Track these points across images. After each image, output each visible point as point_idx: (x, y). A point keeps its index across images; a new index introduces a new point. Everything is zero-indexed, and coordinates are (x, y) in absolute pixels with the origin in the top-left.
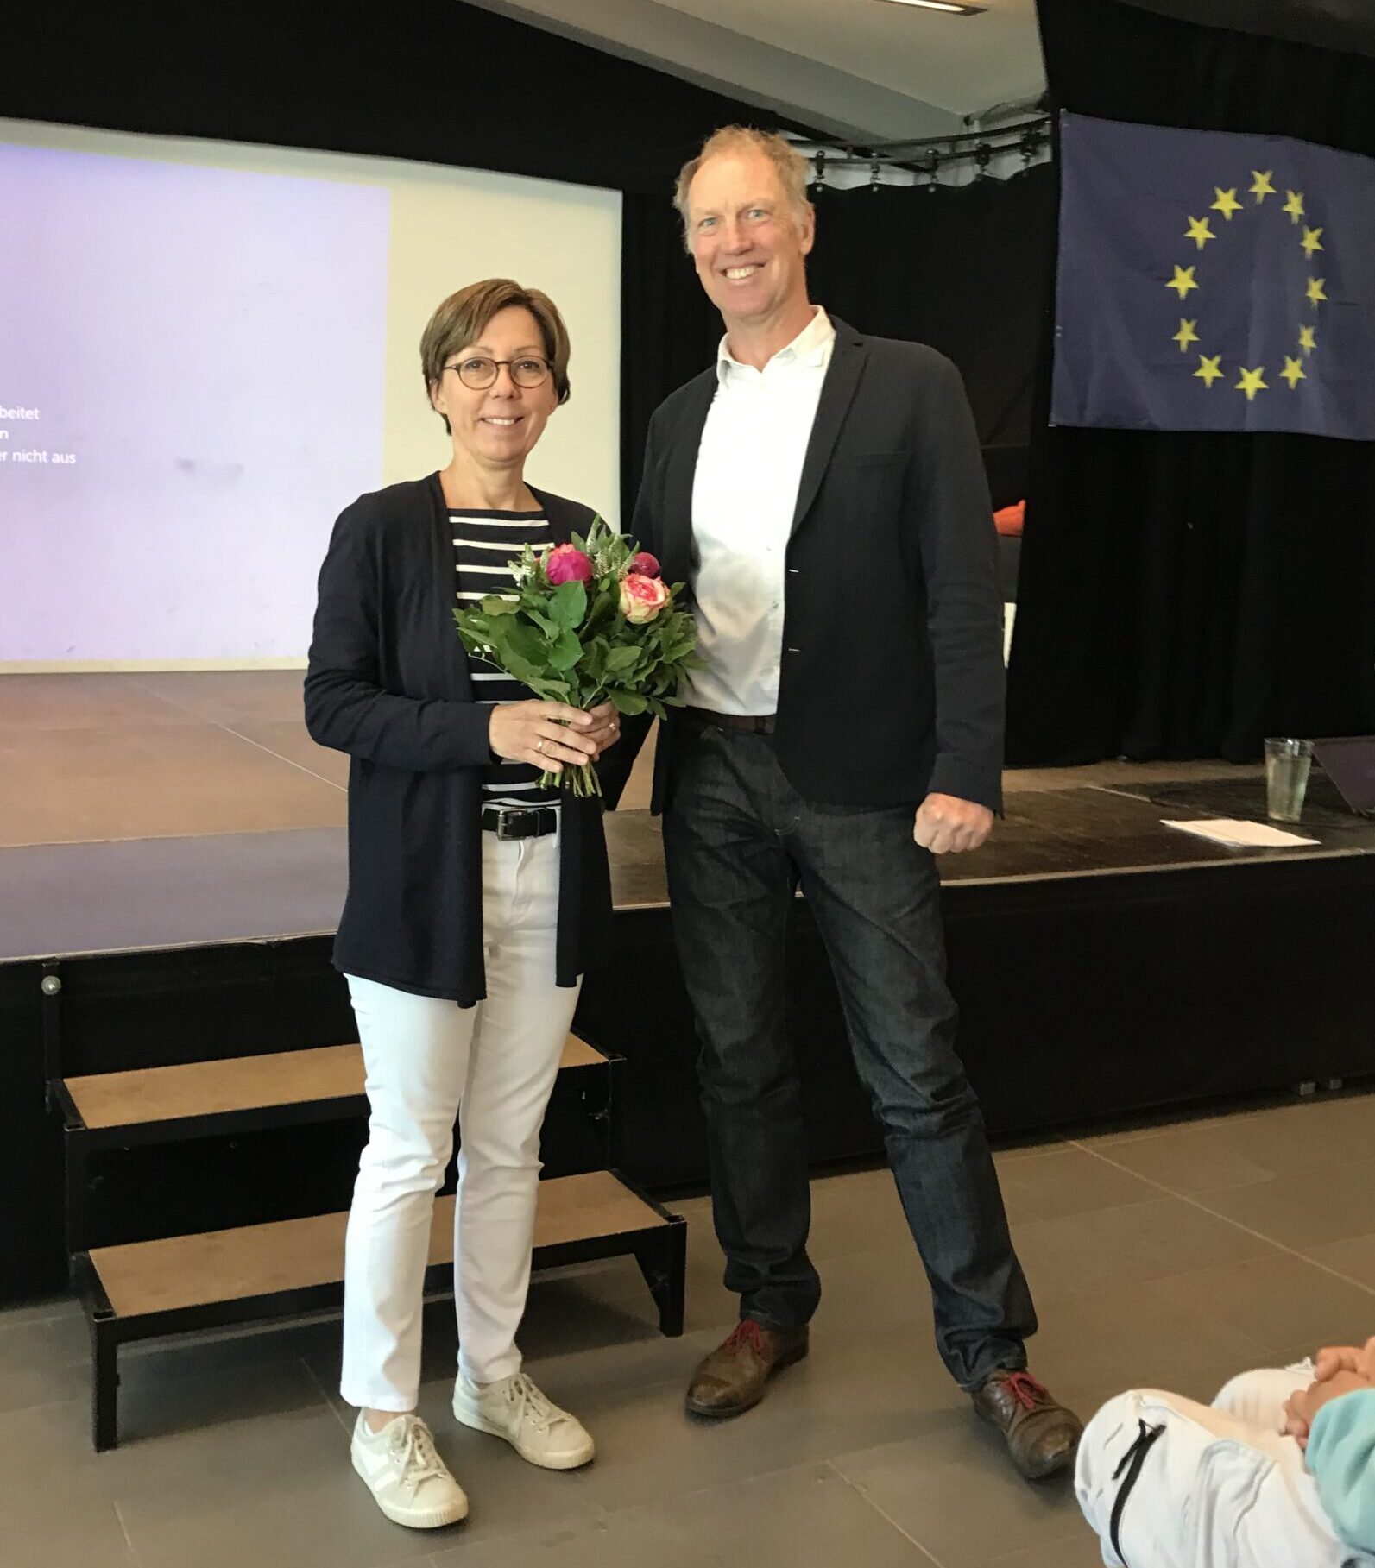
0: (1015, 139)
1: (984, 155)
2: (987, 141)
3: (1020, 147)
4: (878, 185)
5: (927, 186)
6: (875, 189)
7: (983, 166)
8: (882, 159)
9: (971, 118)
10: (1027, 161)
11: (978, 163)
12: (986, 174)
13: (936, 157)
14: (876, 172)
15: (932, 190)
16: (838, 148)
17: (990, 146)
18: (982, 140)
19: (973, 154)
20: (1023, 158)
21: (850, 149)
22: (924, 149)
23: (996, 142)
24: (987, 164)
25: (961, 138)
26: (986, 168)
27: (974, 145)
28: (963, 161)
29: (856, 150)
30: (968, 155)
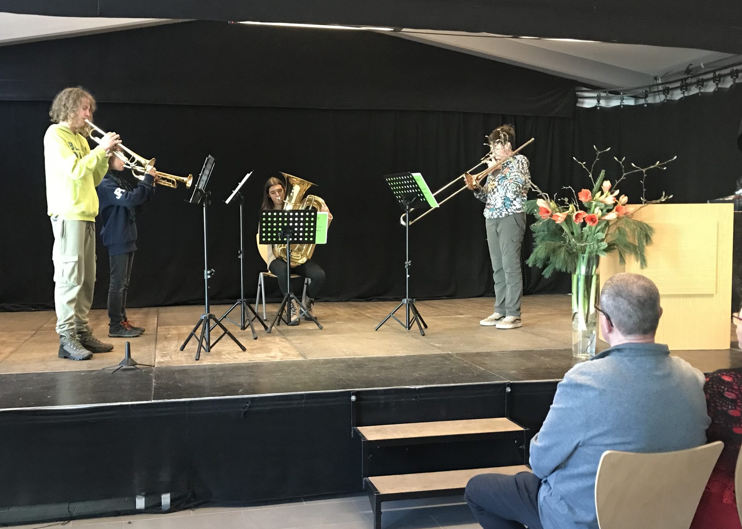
0: (678, 84)
1: (666, 91)
2: (667, 86)
3: (681, 88)
4: (623, 105)
5: (643, 104)
6: (622, 107)
7: (666, 96)
8: (624, 95)
9: (658, 78)
10: (683, 93)
11: (664, 94)
12: (668, 98)
13: (646, 93)
14: (622, 100)
15: (646, 106)
16: (605, 92)
17: (668, 87)
18: (664, 86)
19: (661, 91)
20: (682, 92)
21: (608, 92)
22: (640, 91)
23: (671, 86)
24: (668, 94)
25: (654, 85)
26: (668, 96)
27: (661, 88)
28: (657, 93)
29: (611, 92)
30: (659, 91)
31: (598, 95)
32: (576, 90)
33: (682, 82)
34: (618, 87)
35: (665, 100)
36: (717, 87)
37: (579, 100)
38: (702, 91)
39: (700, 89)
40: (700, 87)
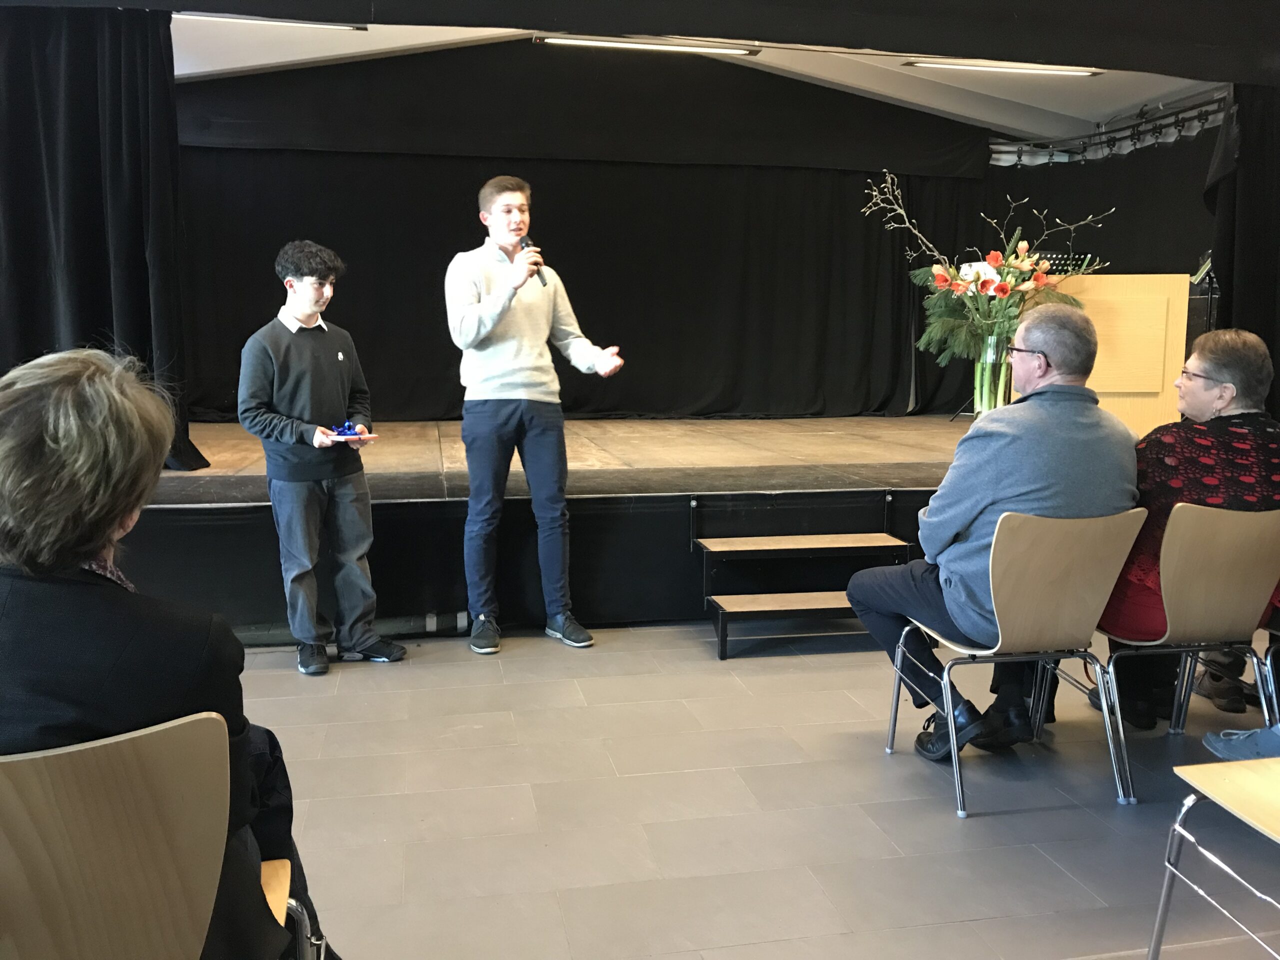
0: (1128, 133)
1: (1111, 143)
2: (1112, 135)
3: (1131, 137)
4: (1052, 162)
5: (1080, 161)
6: (1051, 165)
7: (1111, 149)
8: (1055, 149)
9: (1101, 125)
10: (1135, 144)
11: (1108, 147)
12: (1113, 152)
13: (1085, 146)
14: (1051, 156)
15: (1083, 163)
16: (1029, 145)
17: (1115, 137)
18: (1108, 135)
19: (1104, 142)
20: (1133, 143)
21: (1032, 145)
22: (1077, 142)
23: (1118, 135)
24: (1114, 147)
25: (1095, 135)
26: (1113, 149)
27: (1104, 138)
28: (1100, 146)
29: (1036, 146)
30: (1101, 143)
31: (1018, 149)
32: (990, 141)
33: (1134, 130)
34: (1048, 138)
35: (1109, 154)
36: (1180, 135)
37: (994, 156)
38: (1159, 141)
39: (1157, 137)
40: (1157, 136)
